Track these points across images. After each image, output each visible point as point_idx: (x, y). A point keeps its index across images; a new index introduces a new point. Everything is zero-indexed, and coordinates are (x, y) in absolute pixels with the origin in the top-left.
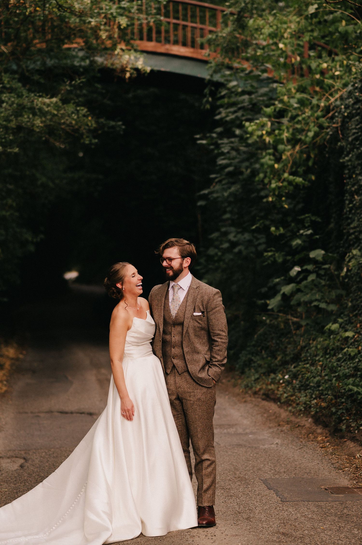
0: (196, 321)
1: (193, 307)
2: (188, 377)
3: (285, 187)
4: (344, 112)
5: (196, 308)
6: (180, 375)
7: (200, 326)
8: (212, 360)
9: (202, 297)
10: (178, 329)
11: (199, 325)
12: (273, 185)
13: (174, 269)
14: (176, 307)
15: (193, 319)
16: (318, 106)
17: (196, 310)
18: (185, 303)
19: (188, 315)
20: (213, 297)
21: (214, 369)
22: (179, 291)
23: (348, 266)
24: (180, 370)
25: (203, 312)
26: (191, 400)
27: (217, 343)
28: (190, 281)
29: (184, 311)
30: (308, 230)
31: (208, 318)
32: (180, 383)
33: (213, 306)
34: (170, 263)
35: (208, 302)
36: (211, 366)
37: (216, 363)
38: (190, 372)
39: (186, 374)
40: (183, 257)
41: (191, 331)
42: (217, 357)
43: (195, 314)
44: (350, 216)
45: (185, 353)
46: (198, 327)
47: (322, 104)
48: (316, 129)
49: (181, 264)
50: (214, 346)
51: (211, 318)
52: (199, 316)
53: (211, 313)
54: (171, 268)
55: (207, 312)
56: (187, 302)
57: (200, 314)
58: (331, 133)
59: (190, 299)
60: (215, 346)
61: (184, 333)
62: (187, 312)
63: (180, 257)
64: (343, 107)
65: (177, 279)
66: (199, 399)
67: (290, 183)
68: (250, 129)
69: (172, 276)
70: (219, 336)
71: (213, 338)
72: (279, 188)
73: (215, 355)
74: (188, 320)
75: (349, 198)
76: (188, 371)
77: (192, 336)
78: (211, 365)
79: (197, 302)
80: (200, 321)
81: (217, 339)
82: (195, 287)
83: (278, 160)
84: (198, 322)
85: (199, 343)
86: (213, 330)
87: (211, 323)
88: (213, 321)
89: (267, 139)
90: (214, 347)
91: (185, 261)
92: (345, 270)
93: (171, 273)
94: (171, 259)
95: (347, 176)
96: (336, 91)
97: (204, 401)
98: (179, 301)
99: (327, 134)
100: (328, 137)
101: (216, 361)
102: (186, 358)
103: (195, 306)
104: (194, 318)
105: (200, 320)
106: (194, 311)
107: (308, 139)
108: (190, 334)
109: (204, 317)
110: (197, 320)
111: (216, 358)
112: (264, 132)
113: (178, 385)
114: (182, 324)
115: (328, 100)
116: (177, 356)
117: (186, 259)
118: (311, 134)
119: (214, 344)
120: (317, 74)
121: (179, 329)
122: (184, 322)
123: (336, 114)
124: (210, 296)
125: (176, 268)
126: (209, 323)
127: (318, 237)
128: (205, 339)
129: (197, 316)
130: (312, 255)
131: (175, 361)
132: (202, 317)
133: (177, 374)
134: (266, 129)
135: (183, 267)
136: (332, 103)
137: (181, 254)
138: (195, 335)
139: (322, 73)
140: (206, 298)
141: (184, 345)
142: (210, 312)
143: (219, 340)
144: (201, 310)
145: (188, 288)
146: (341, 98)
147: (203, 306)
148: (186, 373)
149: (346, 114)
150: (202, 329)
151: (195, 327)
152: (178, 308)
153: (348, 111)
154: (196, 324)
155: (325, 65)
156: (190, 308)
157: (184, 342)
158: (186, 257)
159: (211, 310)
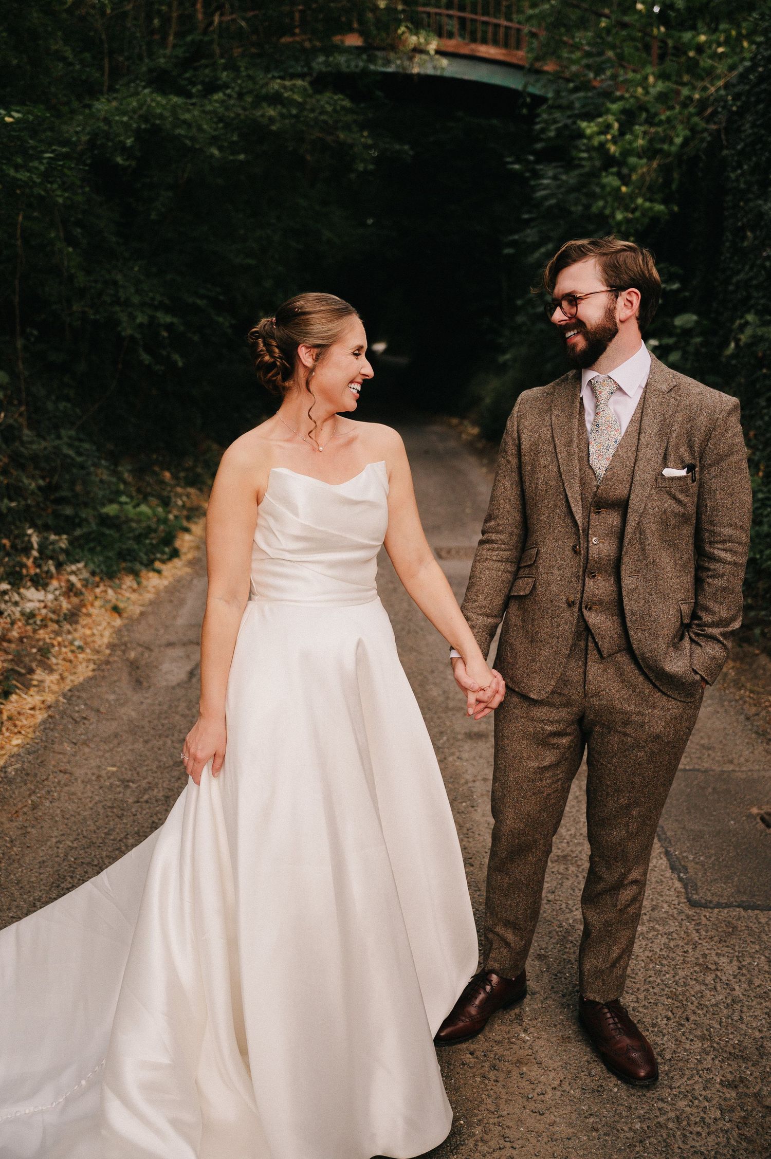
0: (670, 493)
1: (662, 451)
2: (629, 668)
3: (637, 219)
4: (732, 106)
5: (671, 452)
6: (602, 657)
7: (682, 510)
8: (700, 618)
9: (691, 419)
10: (610, 521)
11: (677, 508)
12: (619, 216)
13: (589, 327)
14: (608, 448)
15: (660, 489)
16: (690, 98)
17: (672, 458)
18: (635, 436)
19: (644, 474)
20: (725, 421)
21: (708, 649)
22: (612, 399)
23: (737, 341)
24: (606, 645)
25: (691, 468)
26: (625, 734)
27: (719, 567)
28: (647, 370)
29: (633, 460)
30: (674, 283)
31: (701, 486)
32: (600, 682)
33: (722, 448)
34: (573, 311)
35: (707, 438)
36: (696, 639)
37: (715, 631)
38: (637, 652)
39: (623, 659)
40: (616, 289)
41: (651, 527)
42: (717, 610)
43: (669, 472)
44: (732, 265)
45: (624, 593)
46: (676, 515)
47: (697, 96)
48: (687, 132)
49: (610, 313)
50: (708, 577)
51: (714, 486)
52: (680, 478)
53: (714, 470)
54: (578, 324)
55: (702, 468)
56: (639, 433)
57: (683, 473)
58: (709, 139)
59: (651, 425)
60: (712, 577)
61: (629, 529)
62: (641, 464)
63: (605, 288)
64: (730, 98)
65: (603, 360)
66: (657, 737)
67: (645, 213)
68: (588, 131)
69: (584, 352)
70: (727, 545)
71: (708, 548)
72: (628, 221)
73: (711, 604)
74: (644, 490)
75: (730, 237)
76: (629, 649)
77: (653, 540)
78: (697, 635)
79: (674, 435)
80: (681, 497)
81: (722, 554)
82: (665, 387)
83: (625, 180)
84: (674, 498)
85: (671, 564)
86: (712, 523)
87: (708, 502)
88: (718, 496)
89: (612, 148)
90: (710, 580)
91: (621, 301)
92: (733, 345)
93: (580, 342)
94: (573, 299)
95: (730, 204)
96: (719, 78)
97: (668, 742)
98: (617, 431)
99: (702, 140)
100: (704, 145)
101: (713, 625)
102: (627, 608)
103: (667, 447)
104: (661, 483)
105: (682, 492)
106: (665, 465)
107: (674, 149)
108: (649, 535)
109: (693, 481)
110: (673, 491)
111: (714, 613)
112: (609, 137)
113: (591, 687)
114: (623, 506)
115: (705, 89)
116: (600, 602)
117: (624, 294)
118: (678, 141)
119: (709, 569)
120: (690, 50)
121: (612, 519)
122: (632, 497)
123: (720, 109)
124: (717, 416)
125: (593, 322)
126: (705, 500)
127: (687, 294)
128: (687, 553)
129: (673, 479)
130: (679, 321)
131: (593, 618)
132: (689, 481)
133: (593, 655)
134: (612, 132)
135: (617, 321)
136: (712, 94)
137: (606, 280)
138: (662, 540)
139: (700, 49)
140: (702, 421)
141: (623, 567)
142: (711, 466)
143: (728, 557)
144: (683, 462)
145: (641, 391)
146: (726, 86)
147: (691, 447)
148: (622, 657)
149: (734, 108)
150: (685, 519)
151: (665, 512)
152: (612, 451)
153: (739, 103)
154: (670, 504)
155: (703, 38)
156: (651, 453)
157: (625, 559)
158: (624, 289)
159: (717, 463)
